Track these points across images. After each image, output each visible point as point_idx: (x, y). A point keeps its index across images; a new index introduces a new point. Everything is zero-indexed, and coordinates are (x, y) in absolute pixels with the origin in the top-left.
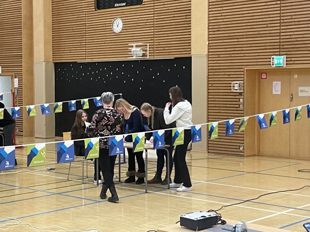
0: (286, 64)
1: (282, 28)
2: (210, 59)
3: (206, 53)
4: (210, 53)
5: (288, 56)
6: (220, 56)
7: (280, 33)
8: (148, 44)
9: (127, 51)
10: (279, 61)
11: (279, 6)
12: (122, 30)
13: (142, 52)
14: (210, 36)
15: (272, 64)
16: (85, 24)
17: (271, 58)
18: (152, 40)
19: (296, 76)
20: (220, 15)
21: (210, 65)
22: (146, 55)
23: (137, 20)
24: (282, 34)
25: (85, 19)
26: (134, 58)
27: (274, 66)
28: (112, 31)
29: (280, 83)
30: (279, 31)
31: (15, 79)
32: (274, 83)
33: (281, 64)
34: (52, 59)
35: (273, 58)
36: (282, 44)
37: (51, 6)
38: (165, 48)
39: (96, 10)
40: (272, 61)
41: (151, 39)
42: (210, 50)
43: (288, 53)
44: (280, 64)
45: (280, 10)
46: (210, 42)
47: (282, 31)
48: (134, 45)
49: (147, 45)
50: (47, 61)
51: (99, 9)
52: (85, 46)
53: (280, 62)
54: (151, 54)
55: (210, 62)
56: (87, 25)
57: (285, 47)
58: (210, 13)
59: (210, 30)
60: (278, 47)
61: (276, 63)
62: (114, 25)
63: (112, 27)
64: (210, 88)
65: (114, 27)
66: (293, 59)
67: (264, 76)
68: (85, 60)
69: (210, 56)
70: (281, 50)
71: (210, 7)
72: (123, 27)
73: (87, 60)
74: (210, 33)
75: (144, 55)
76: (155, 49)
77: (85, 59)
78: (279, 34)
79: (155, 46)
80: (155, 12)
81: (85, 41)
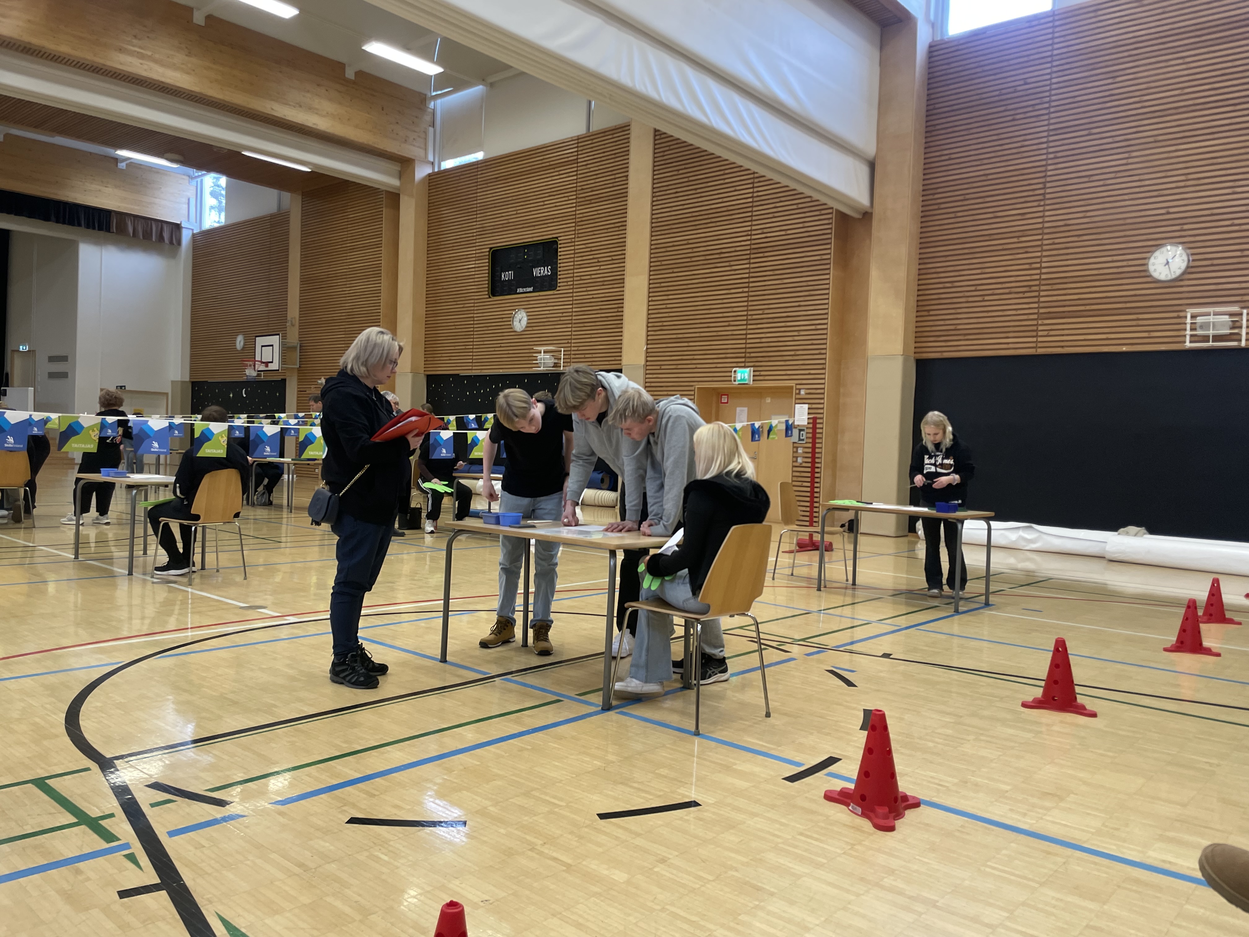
0: (753, 380)
1: (749, 327)
2: (648, 372)
3: (643, 362)
4: (648, 363)
5: (756, 369)
6: (663, 367)
7: (746, 334)
8: (562, 349)
9: (531, 358)
10: (743, 375)
11: (746, 295)
12: (527, 327)
13: (553, 361)
14: (649, 338)
15: (733, 379)
16: (473, 317)
17: (731, 372)
18: (568, 343)
19: (768, 400)
20: (664, 306)
21: (647, 380)
22: (559, 365)
23: (548, 312)
24: (749, 336)
25: (474, 310)
26: (542, 368)
27: (737, 383)
28: (512, 328)
29: (746, 409)
30: (744, 332)
32: (738, 409)
33: (746, 380)
34: (424, 369)
35: (735, 372)
36: (748, 350)
37: (425, 289)
38: (587, 356)
39: (490, 297)
40: (733, 376)
41: (566, 341)
42: (649, 359)
43: (757, 364)
44: (744, 380)
45: (747, 301)
46: (649, 346)
47: (749, 332)
48: (542, 349)
49: (561, 351)
50: (414, 372)
51: (494, 295)
52: (471, 350)
53: (744, 377)
54: (566, 364)
55: (647, 376)
56: (475, 319)
57: (752, 355)
58: (650, 303)
59: (649, 329)
60: (743, 355)
61: (739, 378)
62: (515, 319)
63: (511, 323)
65: (515, 323)
66: (762, 373)
67: (724, 400)
68: (470, 371)
69: (648, 368)
70: (748, 360)
71: (651, 295)
72: (528, 323)
73: (473, 371)
74: (650, 333)
75: (556, 365)
76: (573, 356)
77: (472, 369)
78: (744, 337)
79: (573, 353)
80: (574, 302)
81: (471, 343)
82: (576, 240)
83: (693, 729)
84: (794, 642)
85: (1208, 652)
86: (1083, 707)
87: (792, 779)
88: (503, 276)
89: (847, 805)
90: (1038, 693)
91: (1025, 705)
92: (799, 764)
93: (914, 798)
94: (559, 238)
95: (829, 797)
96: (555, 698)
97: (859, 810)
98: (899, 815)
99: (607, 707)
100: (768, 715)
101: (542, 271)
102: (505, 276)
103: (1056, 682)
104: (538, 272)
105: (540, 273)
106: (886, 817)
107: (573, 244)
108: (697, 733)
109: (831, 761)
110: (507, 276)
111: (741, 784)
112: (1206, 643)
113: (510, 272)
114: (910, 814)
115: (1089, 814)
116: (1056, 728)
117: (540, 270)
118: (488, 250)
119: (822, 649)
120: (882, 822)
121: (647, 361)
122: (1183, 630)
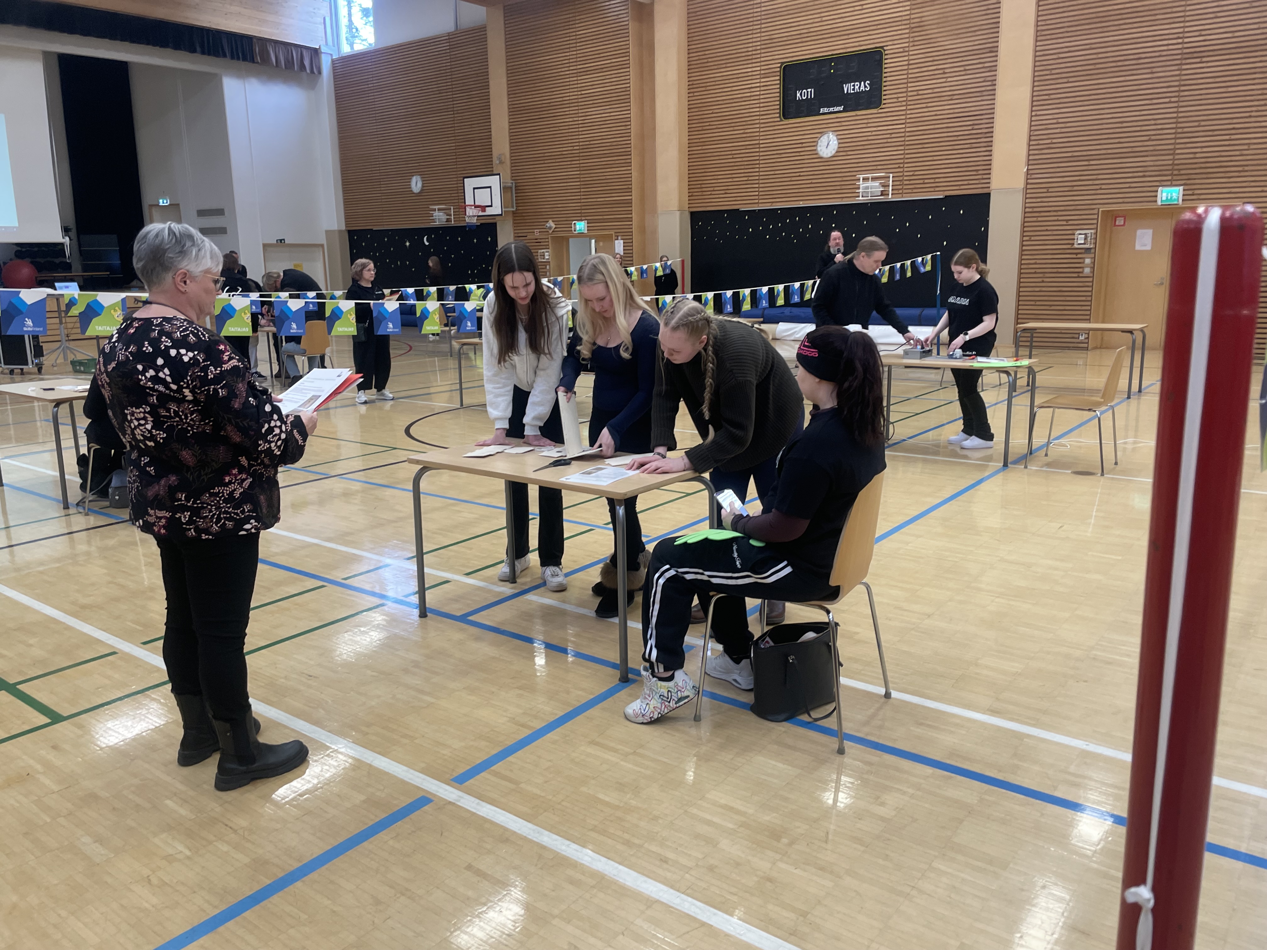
0: (1183, 200)
1: (1179, 141)
2: (1028, 195)
3: (1023, 186)
4: (1029, 186)
5: (1187, 187)
6: (1051, 190)
7: (1174, 149)
8: (891, 175)
10: (1169, 194)
11: (1174, 105)
12: (837, 152)
13: (878, 189)
14: (1031, 158)
15: (1157, 200)
16: (758, 144)
17: (1157, 191)
18: (899, 167)
20: (1054, 121)
21: (1027, 205)
22: (887, 193)
23: (869, 134)
24: (1178, 151)
25: (759, 136)
26: (862, 198)
27: (1159, 203)
28: (817, 154)
29: (1150, 232)
30: (1172, 147)
31: (616, 241)
32: (1139, 232)
33: (1174, 201)
34: (687, 206)
35: (1162, 191)
36: (1176, 167)
37: (687, 115)
38: (927, 181)
39: (781, 120)
40: (1159, 196)
41: (897, 166)
42: (1029, 181)
43: (1189, 182)
44: (1171, 200)
45: (1177, 112)
46: (1030, 167)
47: (1178, 146)
48: (868, 176)
49: (889, 177)
50: (681, 210)
51: (788, 117)
52: (757, 182)
53: (1171, 197)
54: (895, 192)
55: (1028, 200)
56: (761, 146)
57: (1183, 172)
58: (1032, 119)
59: (1031, 148)
60: (1170, 172)
61: (1165, 198)
62: (819, 144)
63: (815, 148)
64: (1025, 243)
65: (820, 148)
66: (1196, 192)
67: (1120, 221)
68: (756, 205)
69: (1027, 191)
70: (1175, 178)
71: (1034, 109)
72: (839, 148)
73: (760, 205)
74: (1031, 152)
75: (884, 193)
76: (905, 182)
77: (758, 203)
78: (1172, 152)
79: (905, 178)
80: (908, 121)
81: (757, 174)
82: (911, 49)
88: (798, 95)
94: (885, 48)
101: (857, 87)
102: (801, 94)
104: (848, 88)
105: (854, 89)
107: (907, 54)
110: (804, 94)
113: (809, 90)
117: (854, 86)
118: (779, 65)
121: (1027, 184)
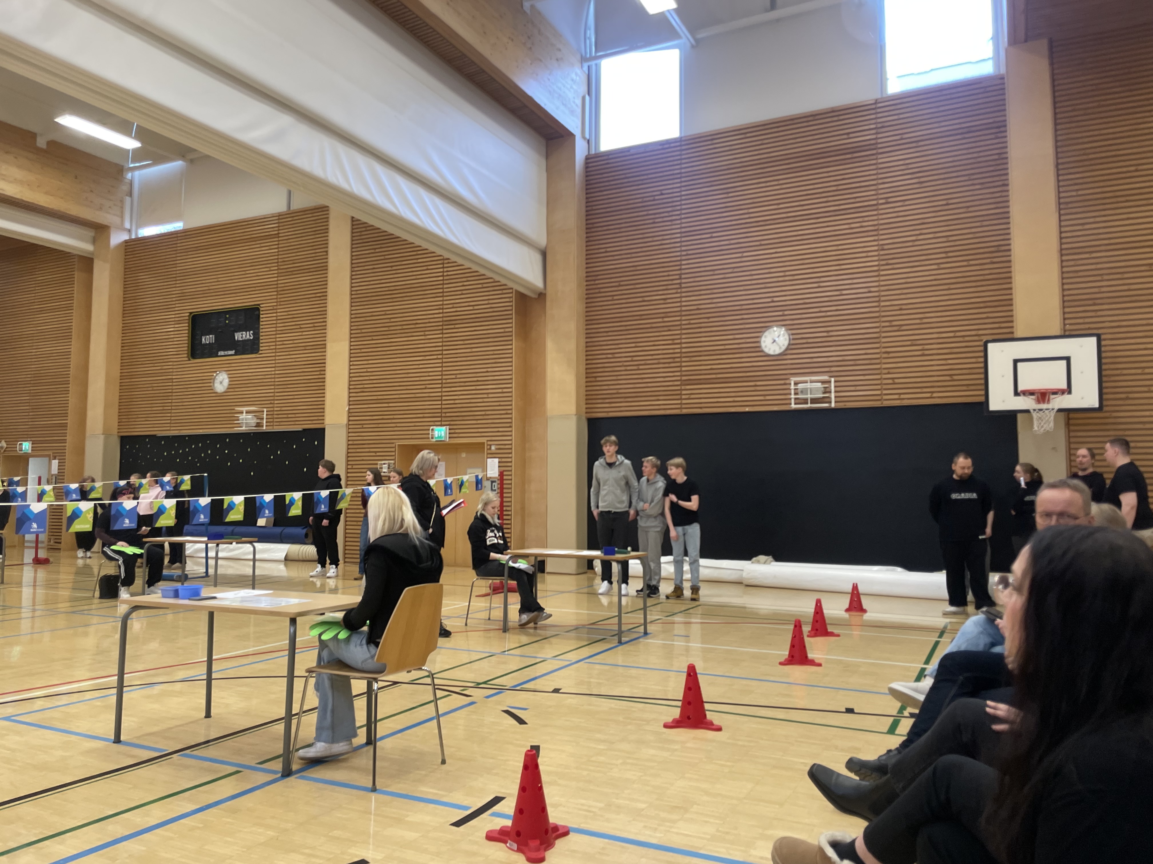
0: (449, 438)
1: (444, 390)
2: (350, 430)
3: (345, 422)
4: (350, 423)
5: (452, 427)
6: (365, 426)
7: (442, 396)
8: (265, 410)
9: (233, 418)
10: (440, 433)
11: (440, 361)
12: (228, 388)
13: (255, 421)
14: (351, 399)
15: (430, 437)
16: (173, 379)
17: (429, 430)
18: (271, 403)
19: (464, 455)
20: (365, 370)
21: (350, 438)
22: (262, 424)
23: (250, 374)
24: (444, 398)
25: (173, 372)
26: (244, 428)
27: (434, 440)
28: (212, 390)
30: (440, 394)
31: (53, 461)
33: (442, 438)
34: (117, 431)
35: (432, 430)
36: (444, 411)
38: (290, 416)
39: (189, 360)
40: (431, 433)
41: (269, 402)
42: (351, 418)
43: (452, 423)
44: (441, 437)
45: (442, 367)
46: (351, 407)
47: (444, 394)
48: (244, 409)
49: (263, 411)
50: (107, 434)
51: (194, 358)
52: (170, 411)
53: (441, 435)
54: (268, 424)
55: (350, 435)
57: (448, 415)
58: (352, 367)
59: (351, 391)
60: (440, 415)
61: (436, 436)
62: (216, 381)
63: (212, 384)
64: (349, 471)
65: (216, 385)
66: (457, 431)
68: (168, 432)
69: (350, 427)
70: (443, 419)
71: (352, 359)
72: (229, 385)
74: (351, 395)
75: (258, 425)
76: (275, 416)
77: (170, 430)
78: (440, 398)
79: (275, 413)
80: (278, 365)
81: (170, 404)
82: (279, 307)
83: (370, 785)
84: (478, 685)
85: (812, 663)
86: (711, 723)
87: (458, 824)
88: (203, 340)
89: (505, 842)
90: (676, 713)
91: (666, 726)
92: (466, 808)
93: (564, 827)
94: (261, 306)
95: (491, 837)
96: (235, 769)
97: (515, 846)
98: (549, 845)
99: (287, 773)
100: (443, 762)
101: (244, 336)
102: (205, 339)
103: (689, 703)
104: (239, 336)
105: (242, 338)
106: (538, 850)
107: (275, 311)
108: (374, 789)
109: (497, 800)
110: (208, 339)
111: (410, 835)
112: (810, 656)
113: (211, 336)
114: (560, 843)
115: (706, 822)
116: (689, 745)
117: (242, 334)
118: (188, 314)
119: (501, 690)
120: (534, 855)
121: (349, 421)
122: (792, 646)
